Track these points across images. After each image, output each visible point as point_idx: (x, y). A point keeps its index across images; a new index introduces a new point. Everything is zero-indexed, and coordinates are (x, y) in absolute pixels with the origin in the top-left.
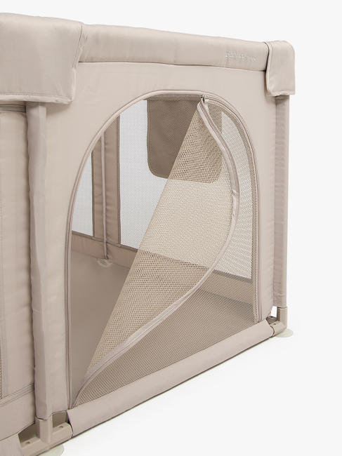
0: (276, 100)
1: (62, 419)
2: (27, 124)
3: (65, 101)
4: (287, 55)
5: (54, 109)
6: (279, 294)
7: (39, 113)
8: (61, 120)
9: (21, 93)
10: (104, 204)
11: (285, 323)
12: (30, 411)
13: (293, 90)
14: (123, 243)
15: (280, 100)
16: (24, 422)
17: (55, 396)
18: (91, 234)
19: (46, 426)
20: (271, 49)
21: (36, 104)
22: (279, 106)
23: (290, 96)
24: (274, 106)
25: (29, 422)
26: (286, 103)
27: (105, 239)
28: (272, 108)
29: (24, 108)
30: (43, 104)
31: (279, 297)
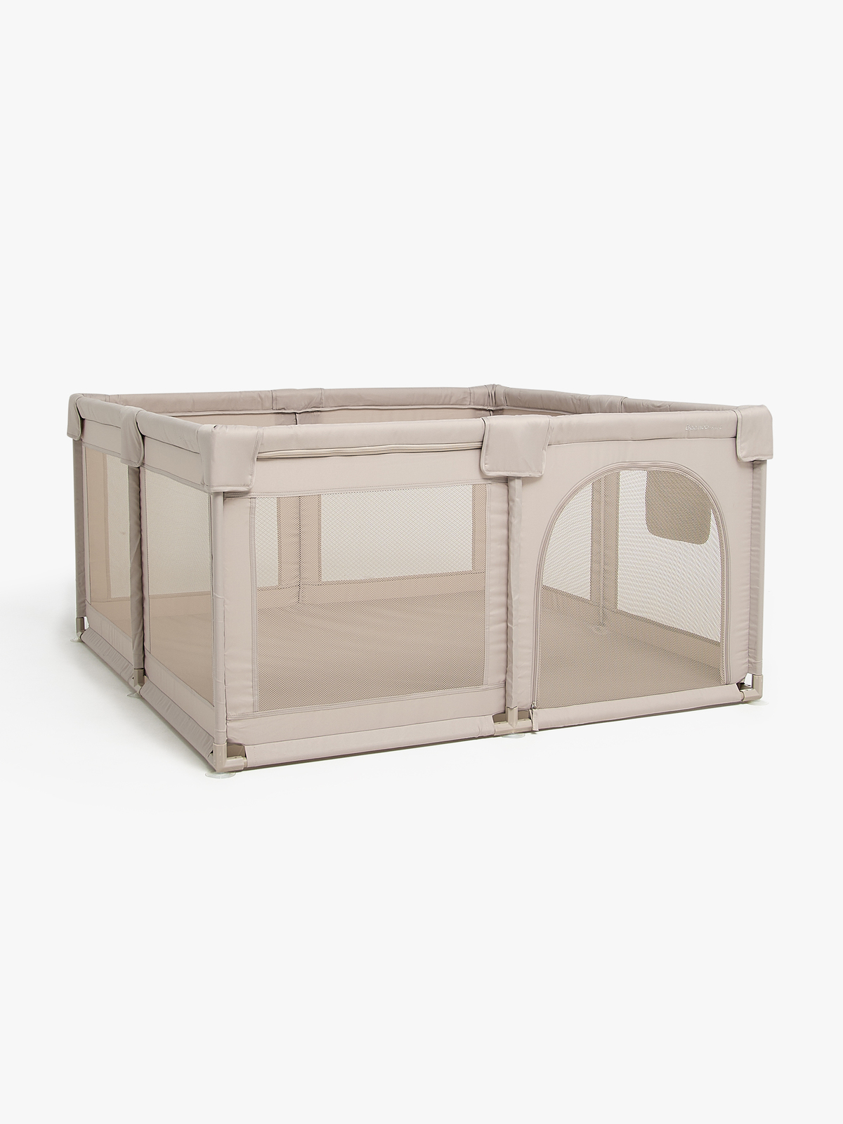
0: (753, 464)
1: (525, 714)
2: (509, 500)
3: (537, 475)
4: (761, 422)
5: (527, 481)
6: (753, 661)
7: (517, 484)
8: (532, 489)
9: (505, 471)
10: (602, 564)
11: (760, 691)
12: (502, 702)
13: (771, 455)
14: (619, 607)
15: (757, 465)
16: (498, 708)
17: (521, 696)
18: (588, 597)
19: (513, 714)
20: (739, 417)
21: (514, 478)
22: (756, 470)
23: (768, 460)
24: (751, 470)
25: (502, 710)
26: (763, 467)
27: (602, 603)
28: (748, 473)
29: (506, 480)
30: (519, 478)
31: (754, 666)
